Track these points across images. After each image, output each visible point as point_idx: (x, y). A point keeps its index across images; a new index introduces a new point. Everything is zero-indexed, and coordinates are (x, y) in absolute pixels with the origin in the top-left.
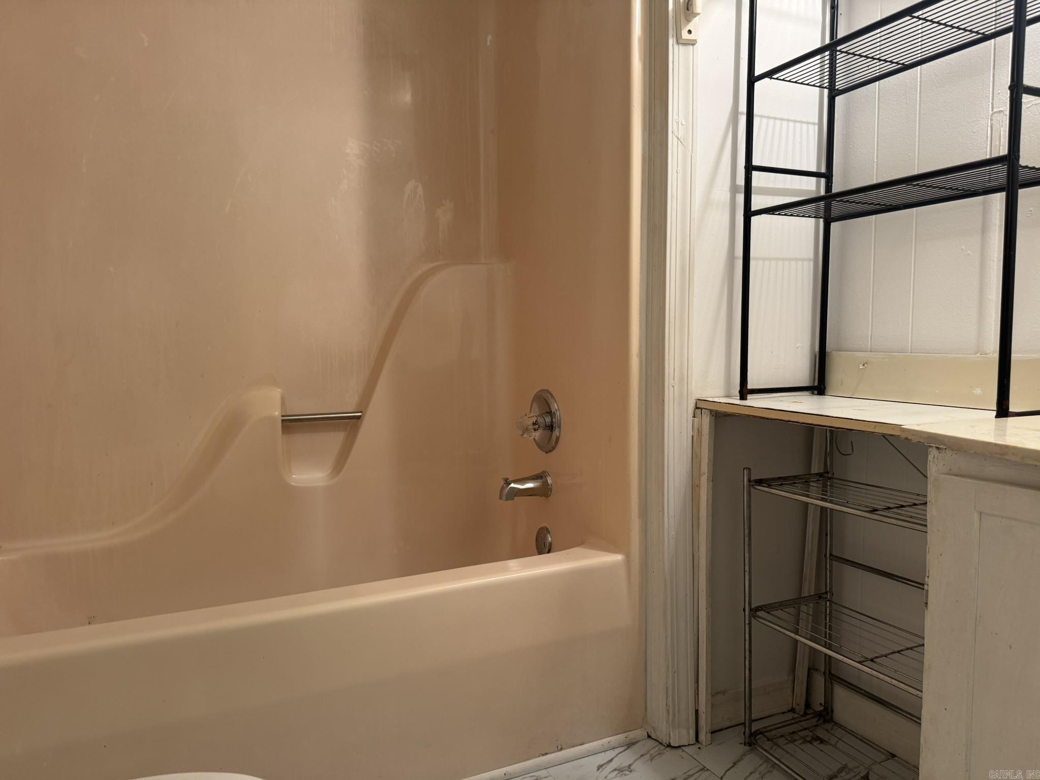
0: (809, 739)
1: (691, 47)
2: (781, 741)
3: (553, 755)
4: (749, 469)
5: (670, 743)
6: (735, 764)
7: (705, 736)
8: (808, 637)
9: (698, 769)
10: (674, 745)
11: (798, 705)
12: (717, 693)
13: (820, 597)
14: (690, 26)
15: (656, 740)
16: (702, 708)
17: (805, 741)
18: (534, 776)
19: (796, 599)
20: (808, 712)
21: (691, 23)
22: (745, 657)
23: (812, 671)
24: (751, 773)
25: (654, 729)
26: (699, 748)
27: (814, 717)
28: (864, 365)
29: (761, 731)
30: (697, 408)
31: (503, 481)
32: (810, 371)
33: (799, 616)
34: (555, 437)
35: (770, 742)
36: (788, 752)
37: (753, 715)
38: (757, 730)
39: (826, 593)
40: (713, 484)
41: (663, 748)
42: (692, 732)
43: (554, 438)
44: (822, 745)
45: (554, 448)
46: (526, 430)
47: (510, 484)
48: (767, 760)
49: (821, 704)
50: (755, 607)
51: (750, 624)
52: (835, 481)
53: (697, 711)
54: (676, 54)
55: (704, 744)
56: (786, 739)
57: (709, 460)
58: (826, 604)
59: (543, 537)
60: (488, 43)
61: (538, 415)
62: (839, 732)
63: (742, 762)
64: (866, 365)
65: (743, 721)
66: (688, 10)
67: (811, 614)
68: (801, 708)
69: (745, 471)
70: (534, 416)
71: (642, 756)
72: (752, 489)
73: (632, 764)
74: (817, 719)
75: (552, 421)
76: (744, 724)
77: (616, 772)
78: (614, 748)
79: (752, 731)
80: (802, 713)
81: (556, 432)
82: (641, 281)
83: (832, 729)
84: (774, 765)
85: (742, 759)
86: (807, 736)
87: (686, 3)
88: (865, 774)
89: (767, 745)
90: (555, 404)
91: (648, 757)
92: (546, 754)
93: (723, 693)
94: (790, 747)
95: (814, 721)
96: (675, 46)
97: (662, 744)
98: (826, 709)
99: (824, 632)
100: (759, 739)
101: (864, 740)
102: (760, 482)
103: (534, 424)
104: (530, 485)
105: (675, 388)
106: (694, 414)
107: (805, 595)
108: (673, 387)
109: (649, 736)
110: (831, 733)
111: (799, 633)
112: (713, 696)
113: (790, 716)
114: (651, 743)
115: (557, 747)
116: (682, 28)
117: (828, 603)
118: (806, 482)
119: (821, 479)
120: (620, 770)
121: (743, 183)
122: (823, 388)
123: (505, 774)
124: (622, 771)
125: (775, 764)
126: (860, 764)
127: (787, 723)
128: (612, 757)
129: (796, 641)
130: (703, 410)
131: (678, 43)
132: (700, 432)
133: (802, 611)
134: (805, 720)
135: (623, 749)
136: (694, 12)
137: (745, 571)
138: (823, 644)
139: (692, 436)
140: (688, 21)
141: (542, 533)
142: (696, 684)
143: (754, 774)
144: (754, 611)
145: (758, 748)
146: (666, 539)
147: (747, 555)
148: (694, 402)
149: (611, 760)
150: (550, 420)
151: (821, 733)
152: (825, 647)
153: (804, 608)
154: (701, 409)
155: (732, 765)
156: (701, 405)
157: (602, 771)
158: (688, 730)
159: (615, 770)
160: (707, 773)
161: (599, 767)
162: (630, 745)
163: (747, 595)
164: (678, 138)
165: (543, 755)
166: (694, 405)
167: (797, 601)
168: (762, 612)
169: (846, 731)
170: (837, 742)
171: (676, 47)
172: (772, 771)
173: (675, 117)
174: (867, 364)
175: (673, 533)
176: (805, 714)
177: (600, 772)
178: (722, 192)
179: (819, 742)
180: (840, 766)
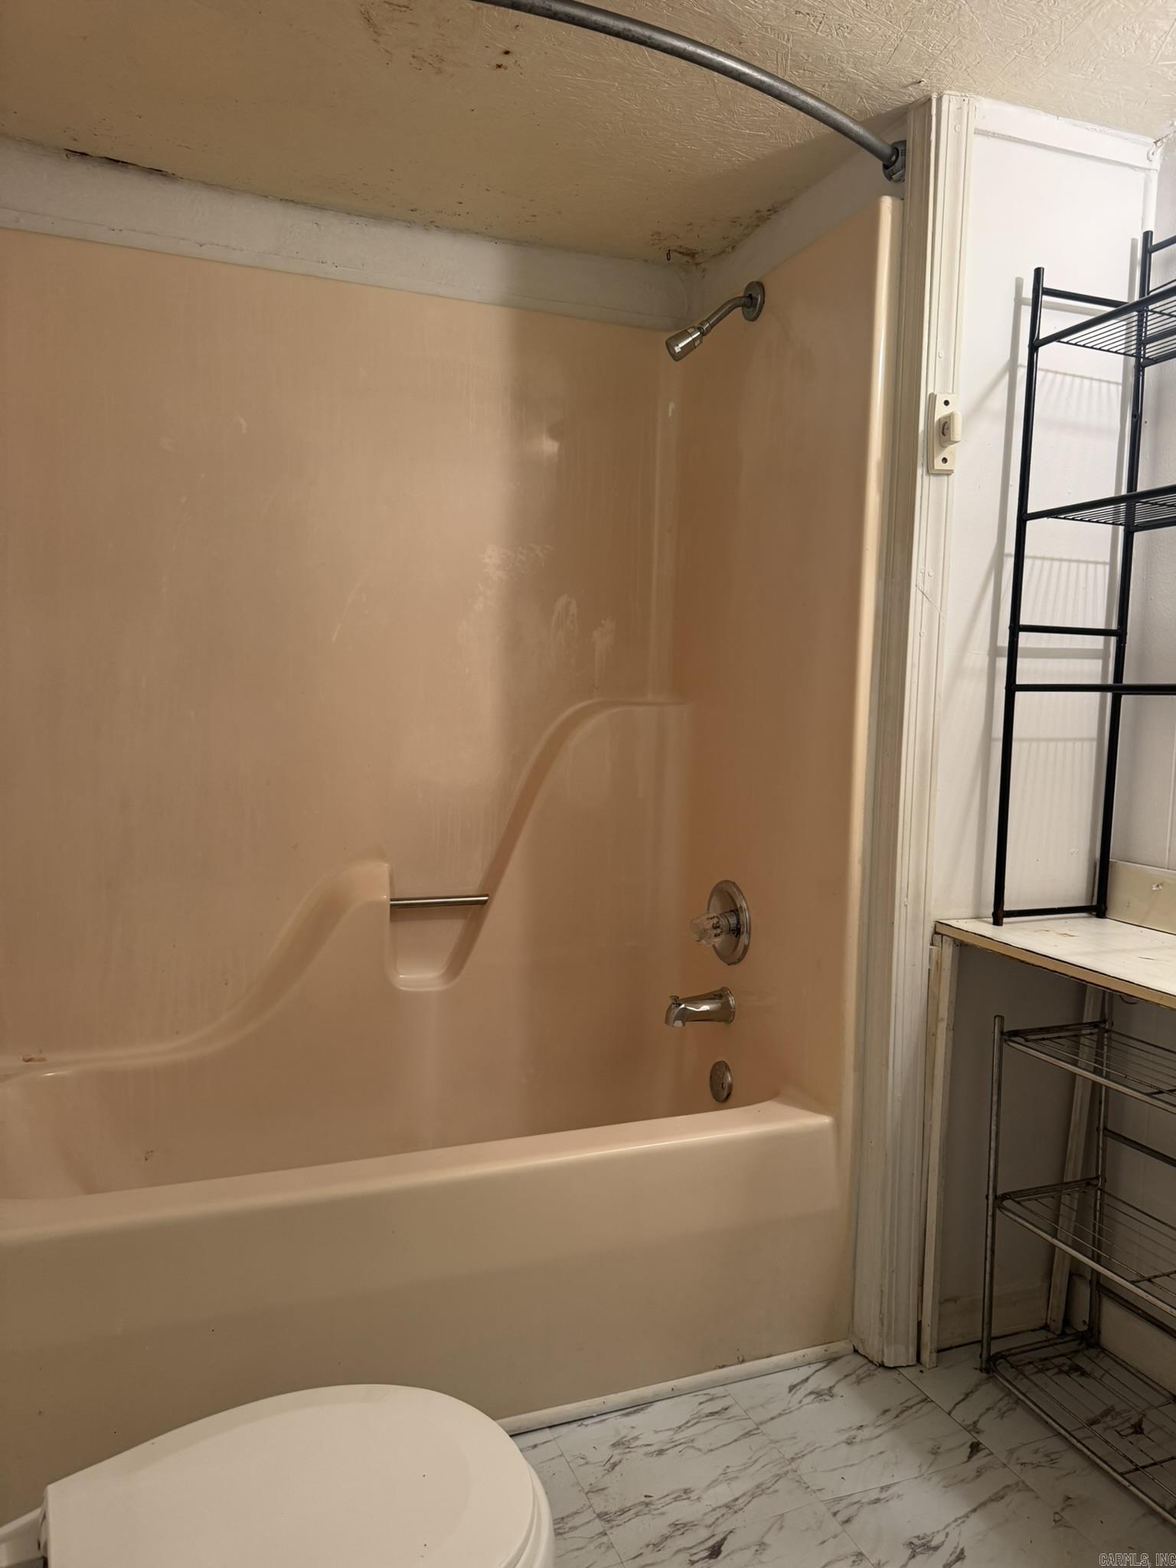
0: (1066, 1368)
1: (946, 477)
2: (1029, 1370)
3: (732, 1368)
4: (1002, 1018)
5: (883, 1362)
6: (967, 1395)
7: (930, 1356)
8: (1070, 1243)
9: (918, 1399)
10: (889, 1366)
11: (1054, 1321)
12: (946, 1300)
13: (1088, 1184)
14: (945, 454)
15: (865, 1357)
16: (927, 1320)
17: (1061, 1372)
18: (708, 1394)
19: (1054, 1185)
20: (1069, 1332)
21: (946, 449)
22: (986, 1259)
23: (1074, 1277)
24: (988, 1409)
25: (862, 1341)
26: (921, 1371)
27: (1074, 1340)
28: (1158, 886)
29: (1004, 1353)
30: (936, 933)
31: (670, 1000)
32: (1088, 883)
33: (1059, 1210)
34: (743, 947)
35: (1014, 1370)
36: (1036, 1385)
37: (993, 1331)
38: (998, 1353)
39: (1097, 1178)
40: (954, 1034)
41: (873, 1367)
42: (912, 1351)
43: (740, 948)
44: (1083, 1378)
45: (739, 960)
46: (703, 934)
47: (680, 1005)
48: (1009, 1393)
49: (1084, 1322)
50: (1002, 1194)
51: (994, 1215)
52: (1114, 1036)
53: (919, 1324)
54: (925, 487)
55: (928, 1367)
56: (1036, 1367)
57: (950, 1002)
58: (1096, 1194)
59: (721, 1076)
60: (670, 414)
61: (720, 914)
62: (1106, 1363)
63: (976, 1393)
64: (1161, 887)
65: (980, 1339)
66: (943, 434)
67: (1076, 1208)
68: (1058, 1326)
69: (997, 1020)
70: (714, 917)
71: (846, 1376)
72: (1004, 1044)
73: (834, 1386)
74: (1077, 1342)
75: (738, 923)
76: (980, 1342)
77: (813, 1396)
78: (809, 1364)
79: (991, 1354)
80: (1058, 1332)
81: (744, 939)
82: (867, 766)
83: (1097, 1356)
84: (1018, 1401)
85: (976, 1391)
86: (1064, 1364)
87: (941, 427)
88: (1137, 1420)
89: (1010, 1374)
90: (744, 902)
91: (853, 1378)
92: (723, 1366)
93: (955, 1300)
94: (1040, 1379)
95: (1074, 1345)
96: (925, 476)
97: (872, 1362)
98: (1090, 1329)
99: (1091, 1237)
100: (999, 1364)
101: (1138, 1375)
102: (1015, 1033)
103: (715, 927)
104: (705, 1008)
105: (909, 907)
106: (932, 940)
107: (1068, 1180)
108: (906, 906)
109: (856, 1351)
110: (1095, 1363)
111: (1058, 1237)
112: (941, 1303)
113: (1042, 1335)
114: (859, 1360)
115: (738, 1358)
116: (935, 454)
117: (1099, 1192)
118: (1075, 1036)
119: (1096, 1030)
120: (818, 1394)
121: (1006, 644)
122: (1104, 908)
123: (673, 1389)
124: (821, 1395)
125: (1019, 1399)
126: (1131, 1407)
127: (1038, 1346)
128: (808, 1375)
129: (1053, 1247)
130: (944, 937)
131: (928, 473)
132: (939, 965)
133: (1064, 1204)
134: (1061, 1343)
135: (822, 1365)
136: (952, 439)
137: (990, 1148)
138: (1090, 1255)
139: (929, 970)
140: (943, 446)
141: (718, 1072)
142: (920, 1288)
143: (992, 1411)
144: (1000, 1199)
145: (998, 1377)
146: (889, 1101)
147: (994, 1127)
148: (933, 924)
149: (807, 1379)
150: (735, 922)
151: (1082, 1361)
152: (1092, 1259)
153: (1066, 1199)
154: (942, 935)
155: (962, 1397)
156: (941, 929)
157: (795, 1393)
158: (907, 1348)
159: (811, 1393)
160: (929, 1406)
161: (792, 1388)
162: (831, 1360)
163: (991, 1179)
164: (923, 593)
165: (720, 1367)
166: (932, 929)
167: (1058, 1188)
168: (1010, 1201)
169: (1116, 1361)
170: (1103, 1376)
171: (926, 478)
172: (1015, 1409)
173: (921, 566)
174: (1162, 884)
175: (899, 1095)
176: (1063, 1334)
177: (792, 1395)
178: (978, 656)
179: (1079, 1373)
180: (1104, 1408)
